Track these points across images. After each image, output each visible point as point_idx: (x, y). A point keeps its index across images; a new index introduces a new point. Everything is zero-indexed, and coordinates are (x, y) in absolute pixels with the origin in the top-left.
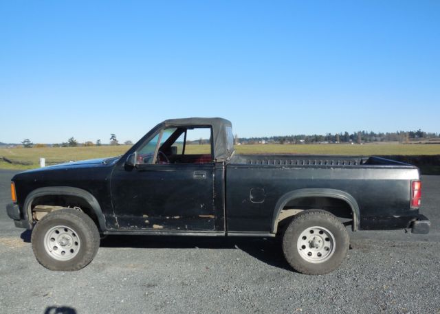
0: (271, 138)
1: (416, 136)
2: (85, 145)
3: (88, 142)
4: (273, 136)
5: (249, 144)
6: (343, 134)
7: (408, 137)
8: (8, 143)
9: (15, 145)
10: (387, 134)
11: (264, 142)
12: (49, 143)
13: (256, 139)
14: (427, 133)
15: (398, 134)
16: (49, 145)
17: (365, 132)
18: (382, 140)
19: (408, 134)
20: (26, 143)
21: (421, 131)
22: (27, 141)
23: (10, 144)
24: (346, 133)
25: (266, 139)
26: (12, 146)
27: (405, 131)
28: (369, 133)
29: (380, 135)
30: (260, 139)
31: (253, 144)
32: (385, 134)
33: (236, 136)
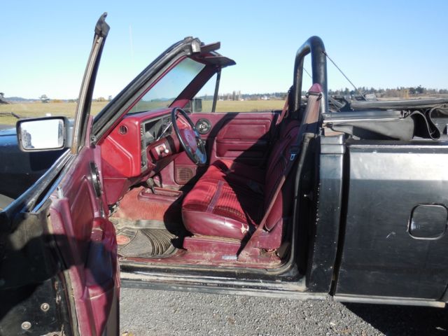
0: (273, 94)
1: (417, 92)
2: (98, 101)
3: (101, 98)
4: (275, 92)
5: (252, 100)
6: (344, 90)
7: (408, 93)
8: (28, 98)
9: (35, 100)
10: (387, 90)
11: (266, 98)
12: (64, 99)
13: (258, 95)
14: (427, 89)
15: (398, 90)
16: (65, 101)
17: (366, 88)
18: (382, 96)
19: (408, 91)
20: (43, 99)
21: (422, 87)
22: (44, 96)
23: (30, 100)
24: (347, 89)
25: (268, 95)
26: (31, 102)
27: (405, 87)
28: (369, 89)
29: (380, 91)
30: (262, 96)
31: (256, 100)
32: (385, 89)
33: (240, 92)
